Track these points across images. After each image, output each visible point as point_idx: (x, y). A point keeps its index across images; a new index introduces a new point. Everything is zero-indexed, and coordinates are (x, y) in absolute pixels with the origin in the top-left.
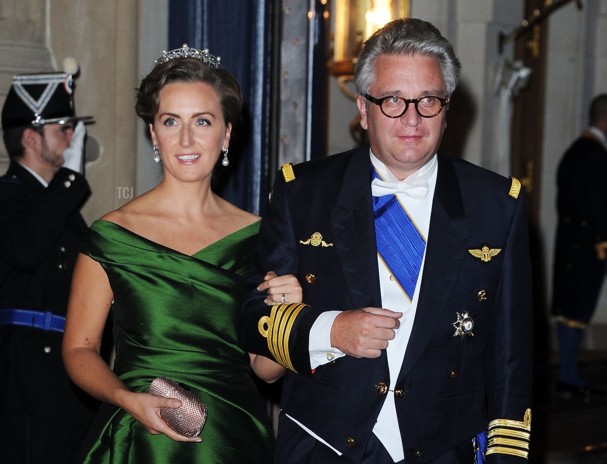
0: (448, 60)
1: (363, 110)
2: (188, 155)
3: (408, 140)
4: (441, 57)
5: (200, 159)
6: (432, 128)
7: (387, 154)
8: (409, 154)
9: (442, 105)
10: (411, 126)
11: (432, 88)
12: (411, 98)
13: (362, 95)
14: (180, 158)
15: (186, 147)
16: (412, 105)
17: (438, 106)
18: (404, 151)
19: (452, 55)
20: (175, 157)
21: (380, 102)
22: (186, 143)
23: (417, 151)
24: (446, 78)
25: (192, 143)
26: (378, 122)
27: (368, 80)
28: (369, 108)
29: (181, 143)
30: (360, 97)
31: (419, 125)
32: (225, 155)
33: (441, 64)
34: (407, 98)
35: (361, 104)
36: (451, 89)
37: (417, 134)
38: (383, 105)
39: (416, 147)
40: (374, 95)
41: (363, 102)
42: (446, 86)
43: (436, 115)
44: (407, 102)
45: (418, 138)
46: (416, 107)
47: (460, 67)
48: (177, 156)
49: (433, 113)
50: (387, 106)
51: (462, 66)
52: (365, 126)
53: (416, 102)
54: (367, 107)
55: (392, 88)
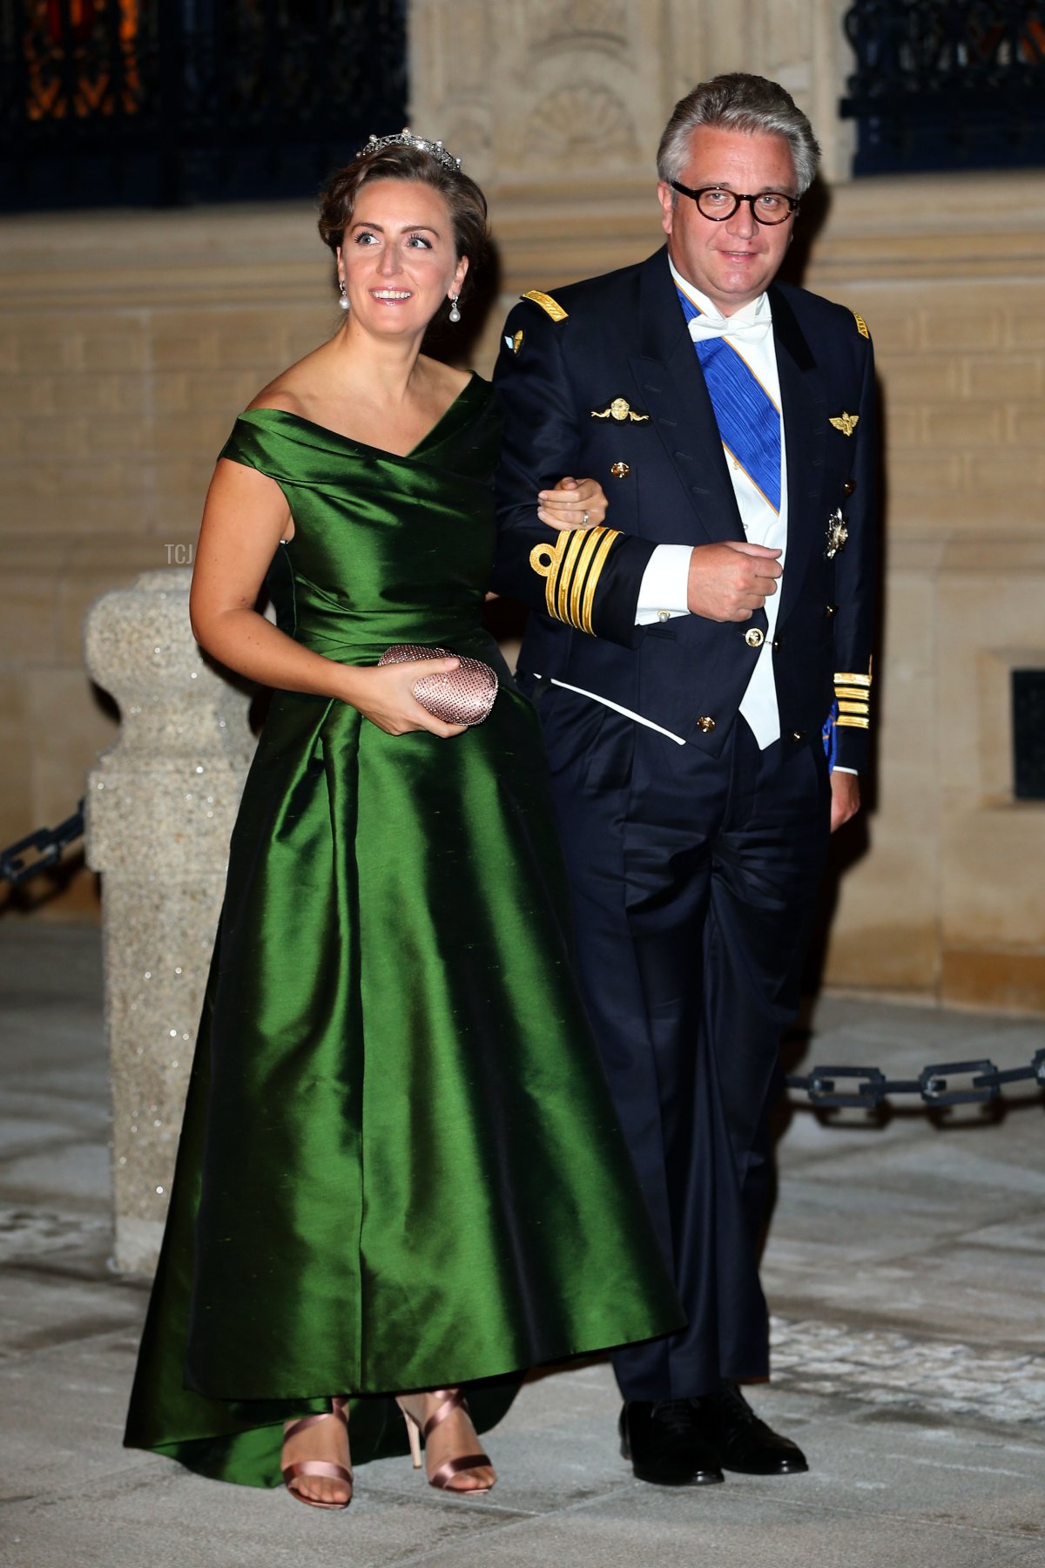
0: (802, 143)
1: (668, 204)
2: (389, 290)
3: (734, 259)
4: (793, 137)
5: (411, 301)
6: (773, 241)
7: (701, 276)
8: (736, 280)
9: (792, 208)
10: (742, 238)
11: (777, 183)
12: (745, 193)
13: (668, 182)
14: (377, 295)
15: (388, 276)
16: (745, 204)
17: (785, 208)
18: (728, 275)
19: (809, 135)
20: (368, 293)
21: (696, 195)
22: (388, 270)
23: (748, 276)
24: (798, 170)
25: (397, 271)
26: (690, 227)
27: (680, 161)
28: (677, 203)
29: (380, 270)
30: (665, 184)
31: (754, 237)
32: (454, 305)
33: (792, 147)
34: (739, 193)
35: (665, 195)
36: (804, 185)
37: (751, 249)
38: (701, 202)
39: (747, 271)
40: (688, 185)
41: (667, 192)
42: (797, 181)
43: (781, 221)
44: (739, 198)
45: (751, 255)
46: (752, 207)
47: (819, 154)
48: (372, 291)
49: (775, 219)
50: (708, 204)
51: (822, 152)
52: (669, 227)
53: (752, 199)
54: (675, 200)
55: (716, 178)
